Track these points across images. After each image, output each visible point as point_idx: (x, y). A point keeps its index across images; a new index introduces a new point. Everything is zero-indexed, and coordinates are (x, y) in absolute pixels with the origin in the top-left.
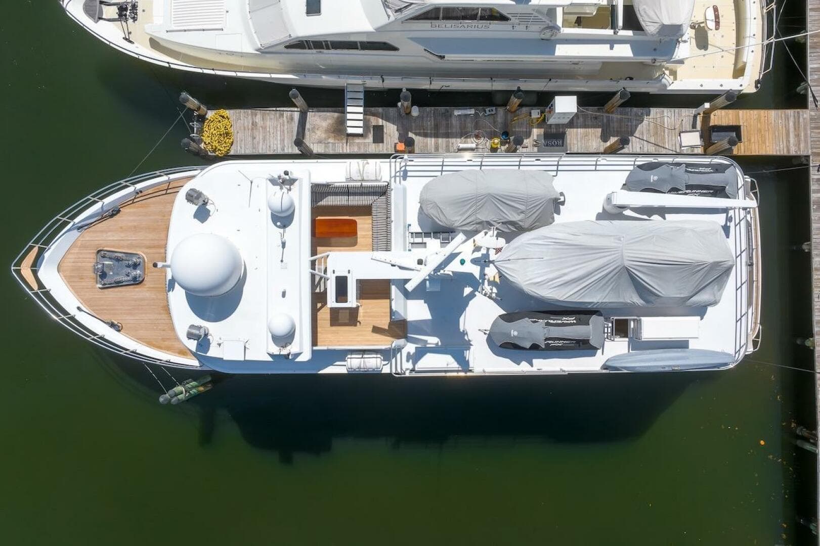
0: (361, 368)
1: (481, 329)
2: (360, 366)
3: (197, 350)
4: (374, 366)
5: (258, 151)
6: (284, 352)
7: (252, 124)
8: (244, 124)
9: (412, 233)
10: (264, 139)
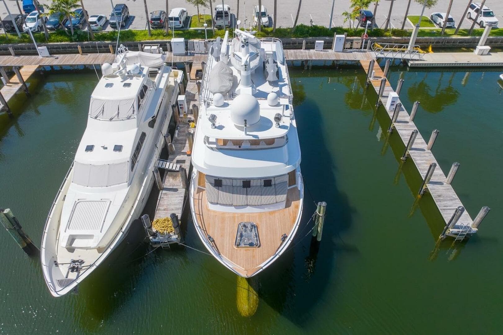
7: (165, 210)
8: (163, 214)
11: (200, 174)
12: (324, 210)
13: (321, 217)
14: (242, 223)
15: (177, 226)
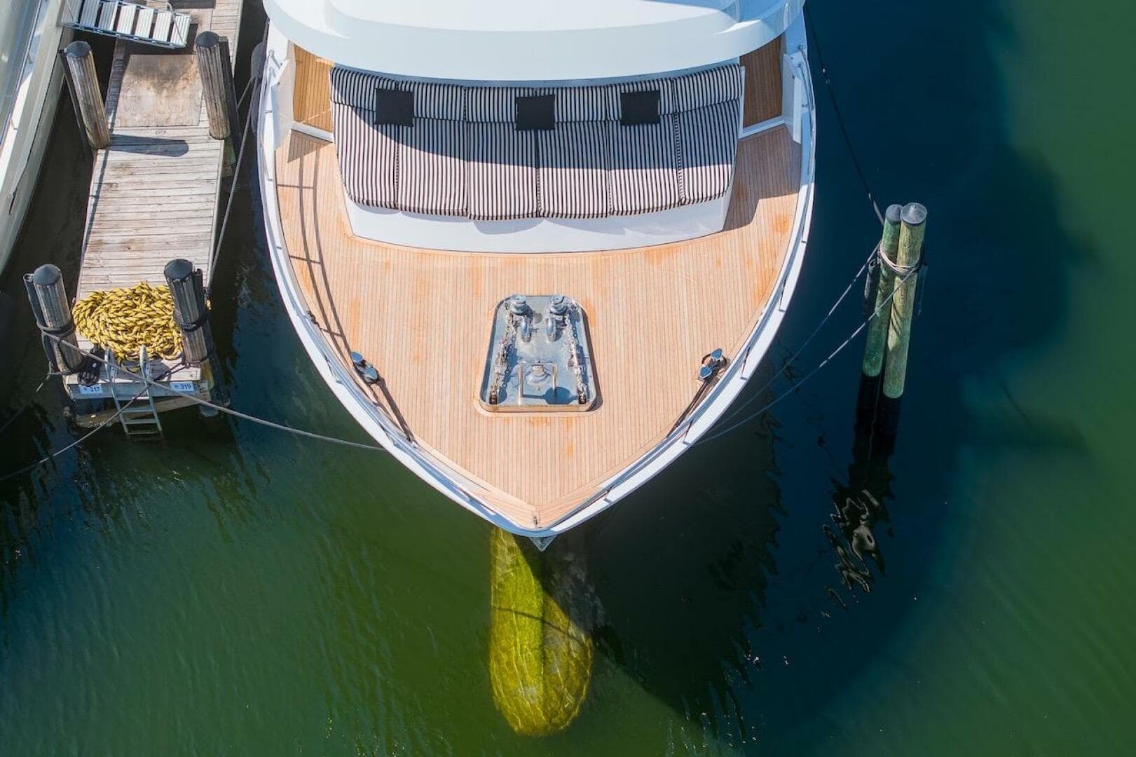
5: (205, 235)
7: (127, 249)
8: (122, 268)
11: (302, 57)
12: (912, 243)
13: (902, 277)
14: (514, 297)
15: (199, 323)
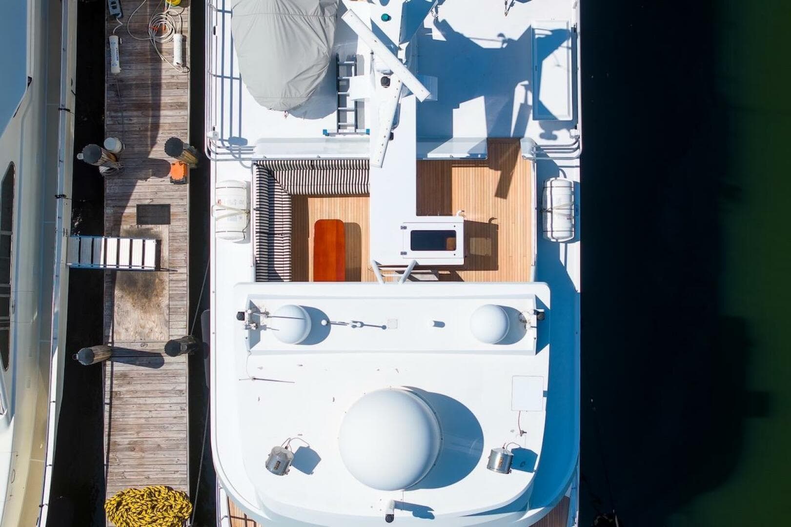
0: (570, 215)
1: (504, 11)
2: (564, 215)
3: (531, 471)
4: (567, 192)
5: (183, 439)
6: (532, 320)
7: (133, 450)
8: (132, 466)
9: (339, 127)
10: (162, 428)
